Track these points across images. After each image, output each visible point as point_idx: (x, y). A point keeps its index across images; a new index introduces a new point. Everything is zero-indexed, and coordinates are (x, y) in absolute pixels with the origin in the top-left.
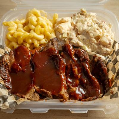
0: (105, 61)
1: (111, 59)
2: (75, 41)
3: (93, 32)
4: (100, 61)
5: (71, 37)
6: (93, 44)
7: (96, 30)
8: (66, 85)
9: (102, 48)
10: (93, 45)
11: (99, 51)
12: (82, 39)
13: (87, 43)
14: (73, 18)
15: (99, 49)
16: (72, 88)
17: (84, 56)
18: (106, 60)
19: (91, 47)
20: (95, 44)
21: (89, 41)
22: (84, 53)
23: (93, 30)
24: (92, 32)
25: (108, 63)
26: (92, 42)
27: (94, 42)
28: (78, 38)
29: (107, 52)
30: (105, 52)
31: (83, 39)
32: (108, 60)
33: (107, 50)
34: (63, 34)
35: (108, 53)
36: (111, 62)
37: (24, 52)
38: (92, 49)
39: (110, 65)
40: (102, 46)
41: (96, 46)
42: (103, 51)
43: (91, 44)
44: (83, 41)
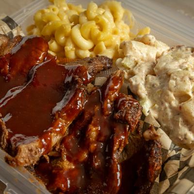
0: (167, 151)
1: (181, 156)
2: (136, 81)
3: (178, 79)
4: (154, 143)
5: (136, 71)
6: (167, 105)
7: (187, 79)
8: (58, 147)
9: (180, 125)
10: (166, 108)
11: (172, 127)
12: (150, 84)
13: (155, 98)
14: (174, 50)
15: (173, 123)
16: (63, 161)
17: (127, 113)
18: (170, 151)
19: (159, 111)
20: (171, 107)
21: (161, 95)
22: (131, 107)
23: (183, 75)
24: (176, 79)
25: (170, 159)
26: (166, 101)
27: (170, 103)
28: (146, 79)
29: (186, 138)
30: (182, 136)
31: (153, 86)
32: (174, 153)
33: (185, 135)
34: (125, 59)
35: (186, 142)
36: (177, 162)
37: (34, 48)
38: (159, 115)
39: (173, 166)
40: (181, 119)
41: (170, 114)
42: (178, 132)
43: (162, 104)
44: (151, 88)
